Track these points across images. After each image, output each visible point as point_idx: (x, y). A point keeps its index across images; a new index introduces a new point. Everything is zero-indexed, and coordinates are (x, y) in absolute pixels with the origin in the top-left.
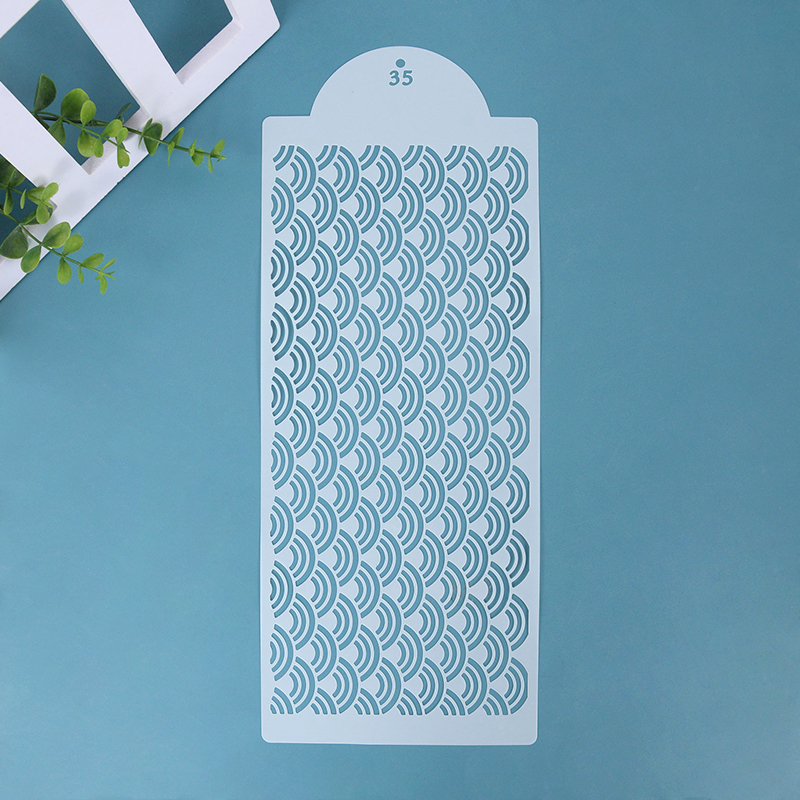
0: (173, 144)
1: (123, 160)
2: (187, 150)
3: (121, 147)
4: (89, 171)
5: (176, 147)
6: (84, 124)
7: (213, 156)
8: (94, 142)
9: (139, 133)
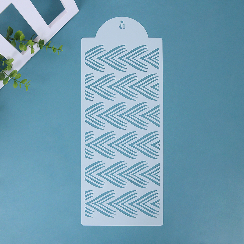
0: (47, 46)
1: (32, 52)
2: (51, 48)
3: (32, 48)
4: (23, 54)
5: (48, 47)
6: (21, 41)
7: (59, 50)
8: (24, 46)
9: (37, 43)
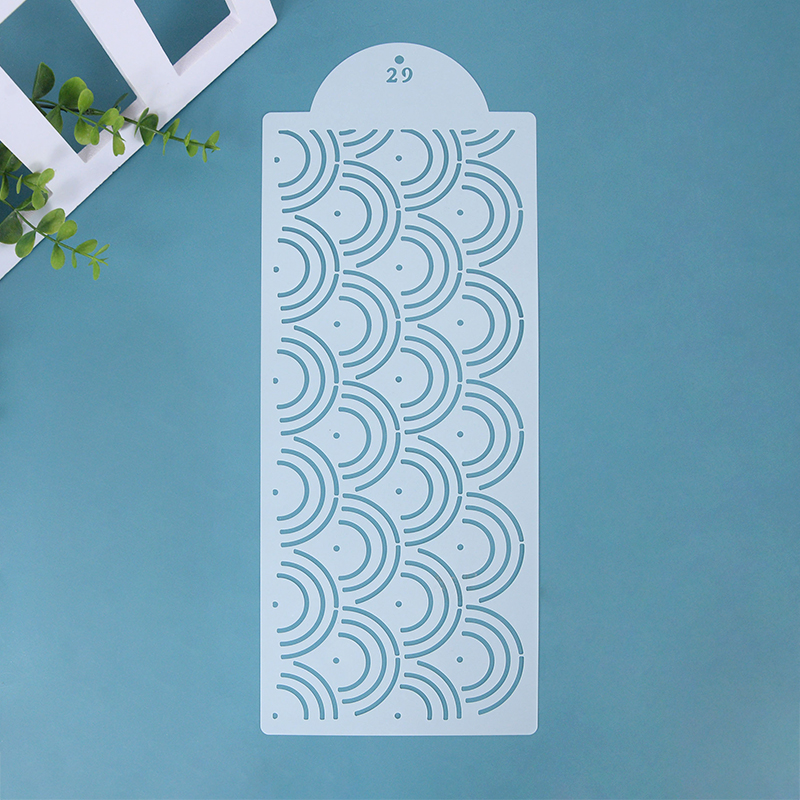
0: (169, 133)
1: (118, 149)
2: (182, 140)
3: (117, 135)
4: (85, 160)
5: (171, 137)
6: (81, 112)
7: (208, 147)
8: (91, 130)
9: (135, 122)
